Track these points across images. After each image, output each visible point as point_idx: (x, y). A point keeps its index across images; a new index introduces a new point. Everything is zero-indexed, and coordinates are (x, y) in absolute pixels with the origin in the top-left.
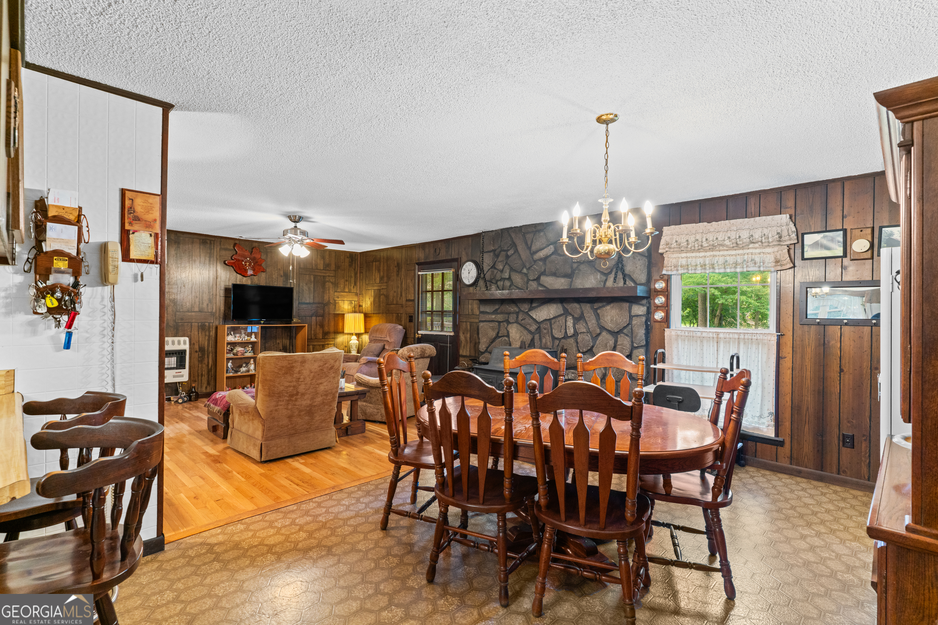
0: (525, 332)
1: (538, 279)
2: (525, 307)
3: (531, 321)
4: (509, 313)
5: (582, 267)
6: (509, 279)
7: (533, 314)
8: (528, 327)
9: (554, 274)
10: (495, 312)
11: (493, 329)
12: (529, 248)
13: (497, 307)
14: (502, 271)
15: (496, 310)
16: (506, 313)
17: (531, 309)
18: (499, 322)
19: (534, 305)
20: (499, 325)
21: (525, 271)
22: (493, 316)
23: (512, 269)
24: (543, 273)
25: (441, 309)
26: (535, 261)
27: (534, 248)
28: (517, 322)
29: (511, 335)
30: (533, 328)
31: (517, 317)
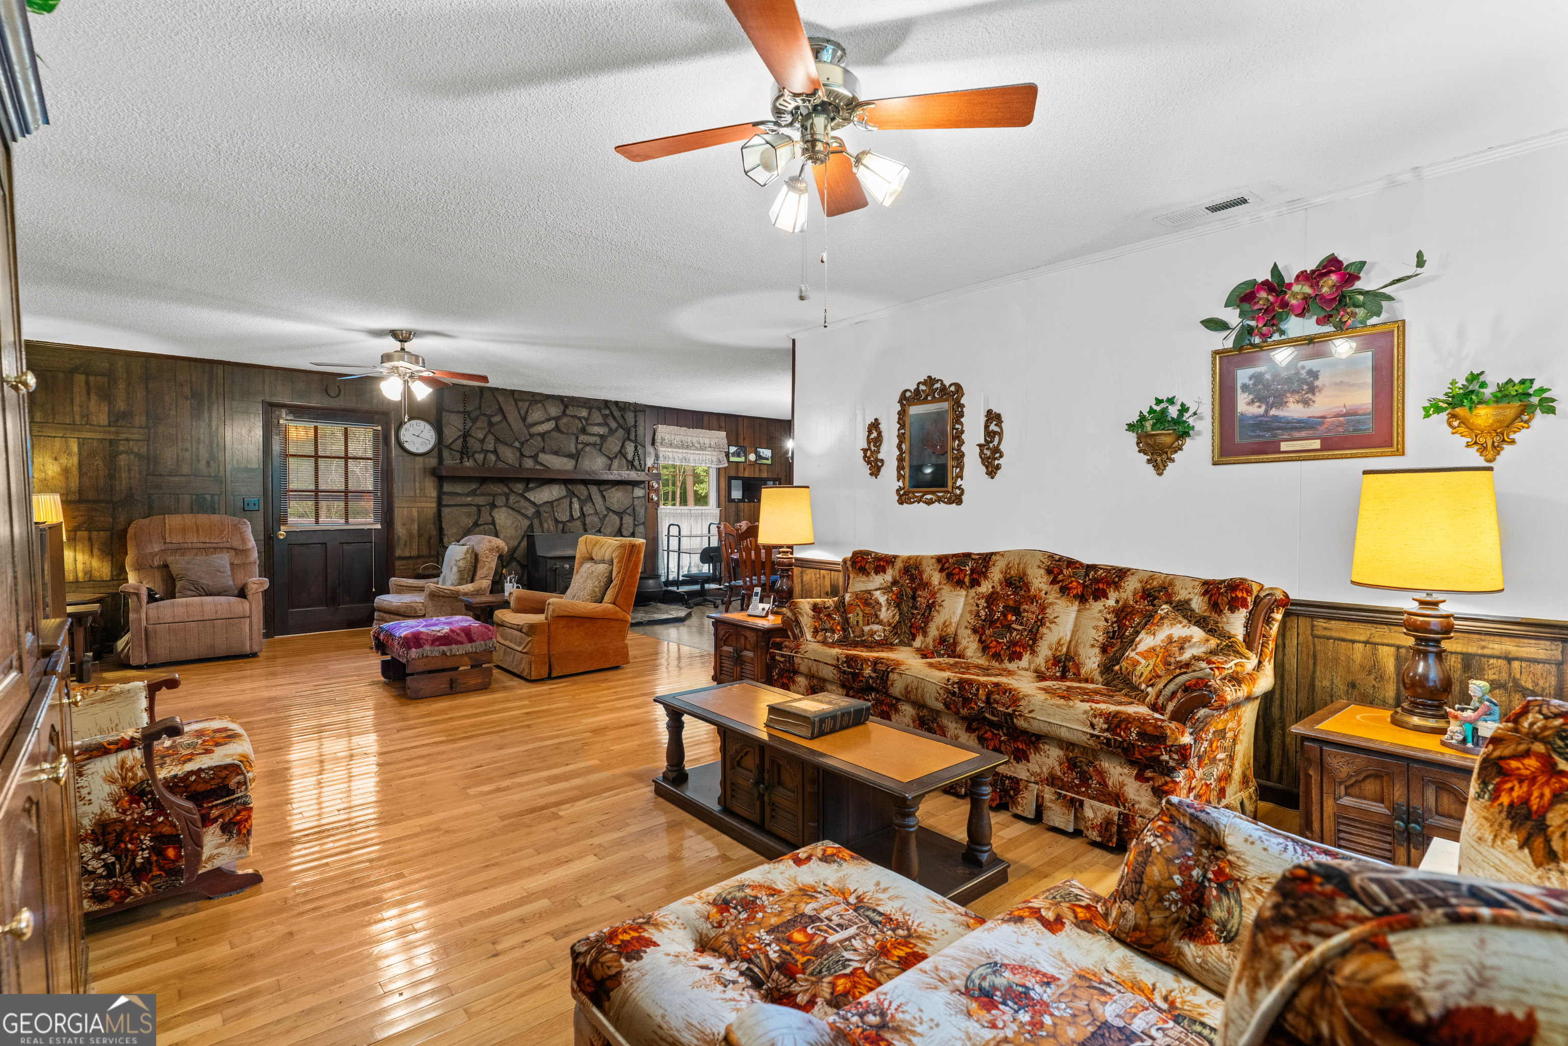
0: (520, 518)
1: (535, 457)
2: (519, 487)
3: (527, 504)
4: (494, 496)
5: (588, 449)
6: (495, 452)
7: (531, 496)
8: (523, 511)
9: (556, 453)
10: (473, 493)
11: (469, 515)
12: (524, 419)
13: (474, 486)
14: (482, 441)
15: (476, 490)
16: (490, 495)
17: (527, 489)
18: (478, 507)
19: (531, 485)
20: (479, 511)
21: (517, 444)
22: (469, 499)
23: (498, 440)
24: (543, 450)
25: (343, 488)
26: (532, 436)
27: (530, 420)
28: (507, 505)
29: (497, 521)
30: (531, 511)
31: (507, 499)
